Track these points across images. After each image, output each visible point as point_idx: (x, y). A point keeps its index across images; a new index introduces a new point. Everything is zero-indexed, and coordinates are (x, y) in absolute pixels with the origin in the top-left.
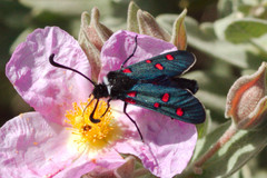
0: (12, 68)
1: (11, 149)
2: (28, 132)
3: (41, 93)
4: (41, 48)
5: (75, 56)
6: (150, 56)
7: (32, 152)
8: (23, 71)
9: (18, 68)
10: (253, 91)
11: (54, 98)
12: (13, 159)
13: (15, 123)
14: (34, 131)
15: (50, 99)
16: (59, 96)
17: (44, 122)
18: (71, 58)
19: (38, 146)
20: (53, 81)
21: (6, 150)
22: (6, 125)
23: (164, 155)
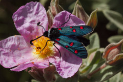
0: (16, 15)
1: (8, 49)
2: (16, 44)
3: (26, 29)
4: (31, 10)
5: (44, 17)
6: (75, 25)
7: (16, 52)
8: (21, 18)
9: (19, 16)
10: (115, 50)
11: (31, 32)
12: (7, 53)
13: (12, 38)
14: (19, 44)
15: (29, 32)
16: (33, 32)
17: (24, 41)
18: (42, 17)
19: (20, 50)
20: (32, 25)
21: (6, 49)
22: (9, 38)
23: (67, 68)
